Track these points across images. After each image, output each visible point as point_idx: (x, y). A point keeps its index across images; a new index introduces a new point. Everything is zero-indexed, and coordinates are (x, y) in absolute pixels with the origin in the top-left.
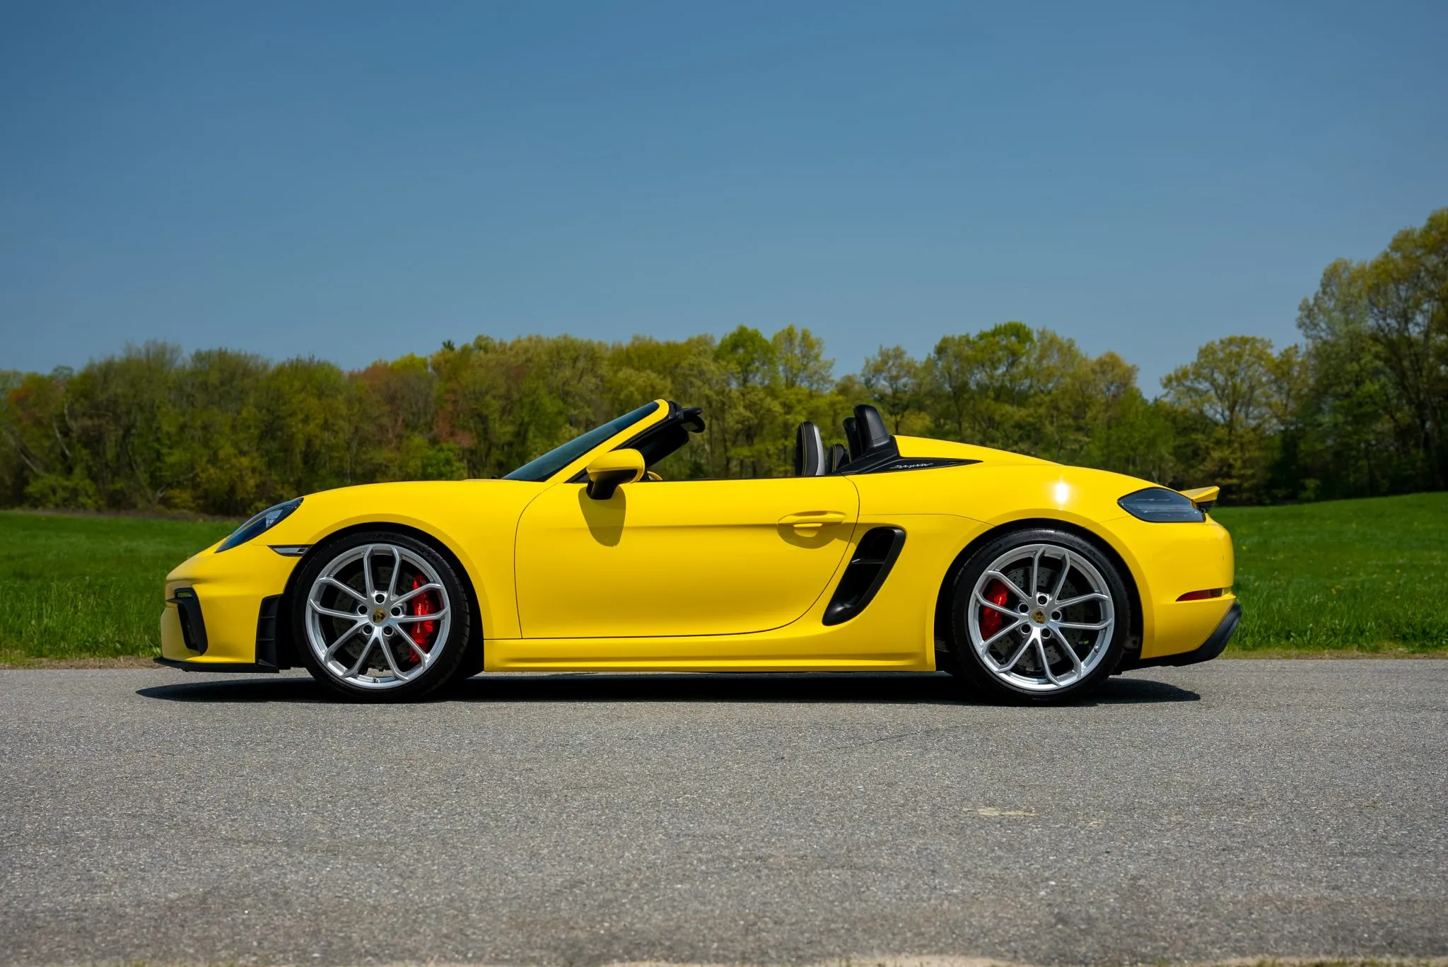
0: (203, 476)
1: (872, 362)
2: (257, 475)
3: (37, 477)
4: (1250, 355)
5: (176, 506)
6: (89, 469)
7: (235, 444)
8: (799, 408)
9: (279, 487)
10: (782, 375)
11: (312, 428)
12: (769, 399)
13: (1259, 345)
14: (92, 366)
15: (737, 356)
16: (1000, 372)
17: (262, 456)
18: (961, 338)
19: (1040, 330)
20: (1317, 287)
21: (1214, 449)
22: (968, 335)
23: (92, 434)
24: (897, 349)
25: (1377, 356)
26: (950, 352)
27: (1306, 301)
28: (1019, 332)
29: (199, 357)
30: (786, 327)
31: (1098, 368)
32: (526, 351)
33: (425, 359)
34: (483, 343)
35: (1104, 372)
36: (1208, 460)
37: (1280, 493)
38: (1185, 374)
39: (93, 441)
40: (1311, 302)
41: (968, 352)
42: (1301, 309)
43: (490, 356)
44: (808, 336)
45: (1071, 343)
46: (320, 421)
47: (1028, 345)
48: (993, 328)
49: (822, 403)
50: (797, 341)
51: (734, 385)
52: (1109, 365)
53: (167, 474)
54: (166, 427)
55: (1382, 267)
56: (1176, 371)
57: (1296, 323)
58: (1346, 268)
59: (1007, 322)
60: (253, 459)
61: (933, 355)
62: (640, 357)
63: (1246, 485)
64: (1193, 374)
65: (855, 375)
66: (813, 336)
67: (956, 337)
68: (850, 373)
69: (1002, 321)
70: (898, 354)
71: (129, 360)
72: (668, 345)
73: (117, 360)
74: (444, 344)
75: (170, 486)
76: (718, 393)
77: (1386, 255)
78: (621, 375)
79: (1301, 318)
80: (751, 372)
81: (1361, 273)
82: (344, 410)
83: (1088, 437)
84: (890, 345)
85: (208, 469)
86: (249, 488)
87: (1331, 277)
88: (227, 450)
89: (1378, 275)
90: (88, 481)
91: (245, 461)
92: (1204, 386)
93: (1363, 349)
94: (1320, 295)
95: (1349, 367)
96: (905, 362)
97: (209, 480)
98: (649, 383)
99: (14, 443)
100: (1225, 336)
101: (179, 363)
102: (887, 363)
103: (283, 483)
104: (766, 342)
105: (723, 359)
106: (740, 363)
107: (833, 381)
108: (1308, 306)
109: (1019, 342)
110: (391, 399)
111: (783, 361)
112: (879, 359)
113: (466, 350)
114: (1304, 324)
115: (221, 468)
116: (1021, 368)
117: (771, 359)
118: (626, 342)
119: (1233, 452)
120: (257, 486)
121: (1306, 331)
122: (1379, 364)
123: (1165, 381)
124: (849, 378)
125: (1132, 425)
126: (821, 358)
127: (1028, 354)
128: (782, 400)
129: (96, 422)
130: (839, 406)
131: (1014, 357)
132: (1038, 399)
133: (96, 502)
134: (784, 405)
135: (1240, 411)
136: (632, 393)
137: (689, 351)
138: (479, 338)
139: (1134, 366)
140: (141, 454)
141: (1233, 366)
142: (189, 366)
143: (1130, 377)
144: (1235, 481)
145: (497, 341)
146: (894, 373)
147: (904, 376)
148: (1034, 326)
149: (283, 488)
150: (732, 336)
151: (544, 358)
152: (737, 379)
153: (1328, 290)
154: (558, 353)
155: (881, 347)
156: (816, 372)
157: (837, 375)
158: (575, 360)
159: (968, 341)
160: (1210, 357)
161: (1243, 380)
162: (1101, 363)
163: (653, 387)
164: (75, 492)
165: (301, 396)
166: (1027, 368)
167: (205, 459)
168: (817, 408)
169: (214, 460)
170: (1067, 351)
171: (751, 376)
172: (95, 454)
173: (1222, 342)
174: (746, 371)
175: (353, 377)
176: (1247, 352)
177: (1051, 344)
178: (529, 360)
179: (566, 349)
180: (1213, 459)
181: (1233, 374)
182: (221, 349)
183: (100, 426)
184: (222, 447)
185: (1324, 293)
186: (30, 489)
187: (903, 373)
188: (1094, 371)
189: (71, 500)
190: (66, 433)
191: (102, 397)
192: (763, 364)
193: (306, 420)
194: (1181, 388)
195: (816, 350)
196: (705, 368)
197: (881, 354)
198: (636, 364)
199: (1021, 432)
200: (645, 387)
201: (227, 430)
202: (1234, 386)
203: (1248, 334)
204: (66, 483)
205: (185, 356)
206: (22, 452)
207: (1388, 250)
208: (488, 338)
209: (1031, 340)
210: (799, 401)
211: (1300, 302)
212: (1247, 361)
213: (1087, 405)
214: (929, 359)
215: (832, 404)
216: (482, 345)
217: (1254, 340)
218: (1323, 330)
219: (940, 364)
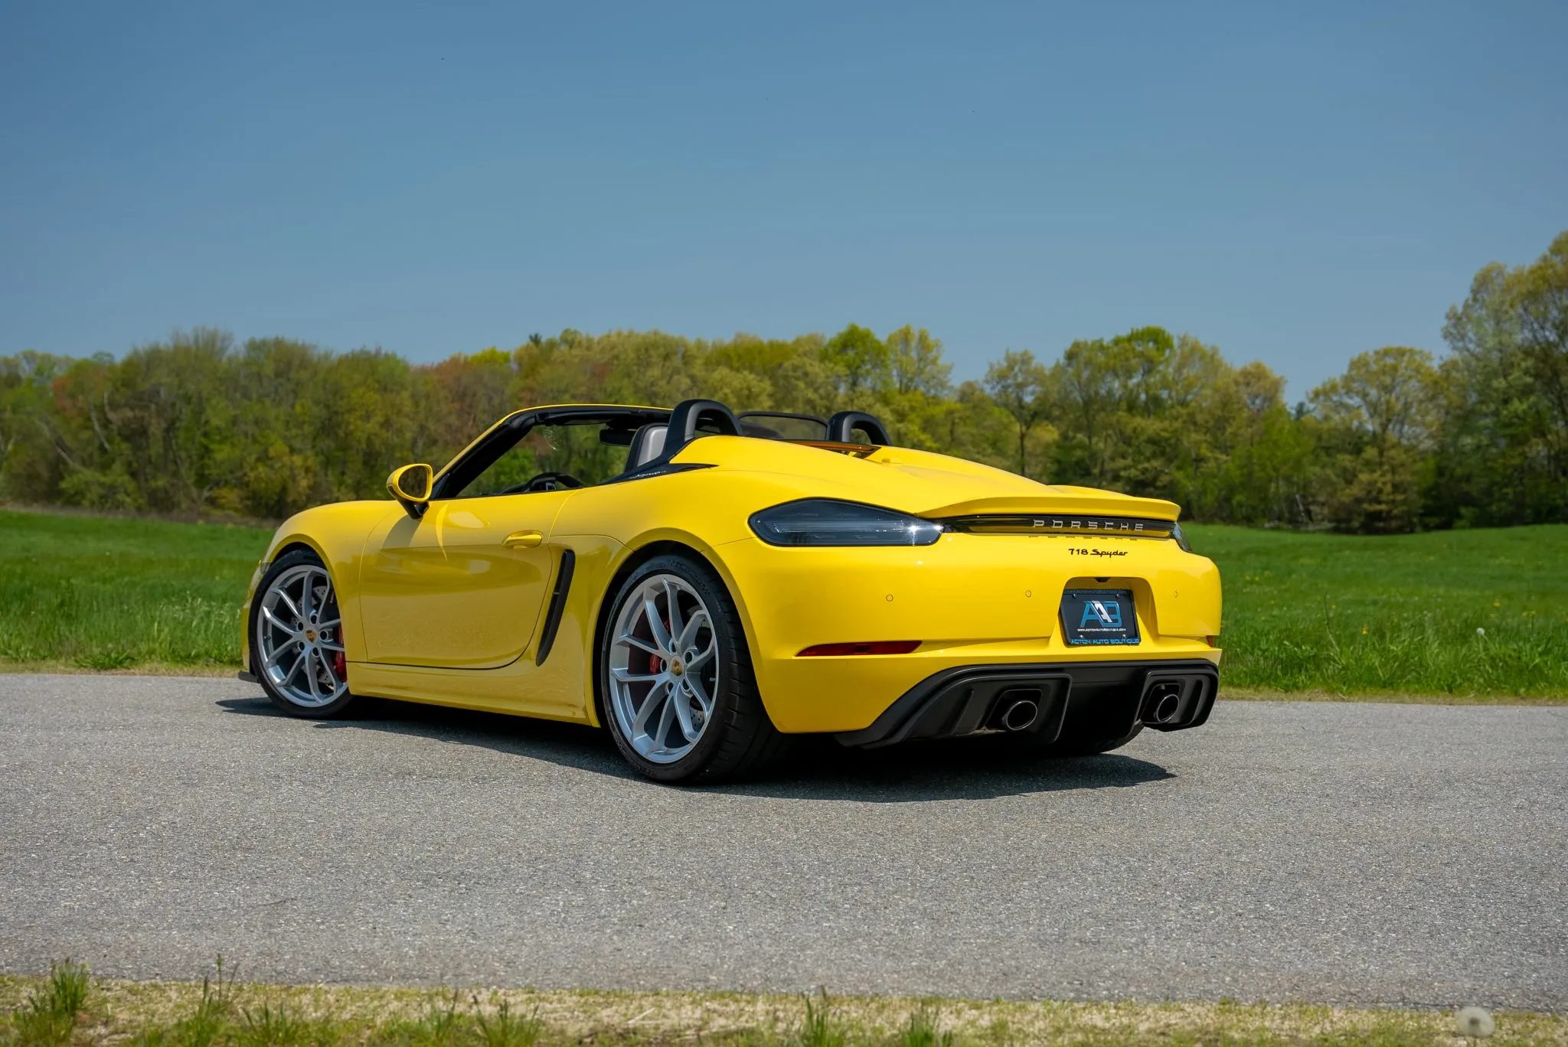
0: (252, 475)
1: (996, 367)
2: (310, 475)
3: (72, 472)
4: (1406, 368)
5: (222, 507)
6: (130, 464)
7: (286, 440)
8: (913, 416)
9: (335, 489)
10: (895, 379)
11: (372, 426)
12: (878, 406)
13: (1418, 358)
14: (136, 353)
15: (846, 358)
16: (1135, 381)
17: (317, 455)
18: (1093, 343)
19: (1181, 336)
20: (1465, 294)
21: (1361, 471)
22: (1101, 340)
23: (133, 426)
24: (1025, 353)
25: (1526, 372)
26: (1082, 360)
27: (1453, 308)
28: (1157, 338)
29: (253, 346)
30: (902, 326)
31: (1241, 379)
32: (613, 347)
33: (508, 354)
34: (570, 338)
35: (1248, 384)
36: (1355, 483)
37: (1432, 521)
38: (1334, 388)
39: (136, 434)
40: (1460, 310)
41: (1101, 358)
42: (1447, 317)
43: (574, 352)
44: (926, 338)
45: (1215, 351)
46: (380, 419)
47: (1167, 352)
48: (1129, 332)
49: (938, 411)
50: (914, 343)
51: (843, 390)
52: (1254, 376)
53: (214, 472)
54: (215, 422)
55: (1540, 272)
56: (1324, 385)
57: (1441, 333)
58: (1500, 273)
59: (1145, 326)
60: (306, 459)
61: (1062, 361)
62: (740, 357)
63: (1395, 512)
64: (1343, 387)
65: (977, 382)
66: (932, 338)
67: (1090, 343)
68: (971, 379)
69: (1140, 325)
70: (1026, 359)
71: (176, 348)
72: (772, 345)
73: (162, 346)
74: (531, 337)
75: (217, 484)
76: (822, 398)
77: (1545, 259)
78: (716, 375)
79: (1447, 328)
80: (862, 375)
81: (1518, 279)
82: (408, 407)
83: (1228, 455)
84: (1017, 349)
85: (257, 468)
86: (301, 490)
87: (1482, 283)
88: (278, 447)
89: (1534, 281)
90: (126, 478)
91: (298, 460)
92: (1355, 401)
93: (1512, 365)
94: (1470, 302)
95: (1495, 384)
96: (1032, 369)
97: (257, 479)
98: (745, 385)
99: (48, 435)
100: (1381, 345)
101: (230, 351)
102: (1013, 369)
103: (340, 485)
104: (878, 342)
105: (831, 360)
106: (849, 366)
107: (952, 387)
108: (1455, 314)
109: (1158, 349)
110: (461, 396)
111: (897, 365)
112: (1005, 364)
113: (552, 345)
114: (1451, 334)
115: (271, 467)
116: (1158, 377)
117: (883, 361)
118: (727, 339)
119: (1383, 475)
120: (310, 488)
121: (1451, 342)
122: (1529, 380)
123: (1312, 395)
124: (970, 385)
125: (1275, 443)
126: (940, 362)
127: (1167, 361)
128: (892, 407)
129: (138, 413)
130: (957, 415)
131: (1150, 367)
132: (1174, 412)
133: (135, 500)
134: (894, 412)
135: (1393, 429)
136: (726, 395)
137: (795, 351)
138: (567, 331)
139: (1282, 378)
140: (186, 450)
141: (1388, 380)
142: (242, 355)
143: (1277, 390)
144: (1383, 507)
145: (584, 335)
146: (1020, 380)
147: (1032, 383)
148: (1174, 331)
149: (339, 491)
150: (840, 335)
151: (632, 355)
152: (846, 381)
153: (1479, 296)
154: (647, 350)
155: (1007, 350)
156: (933, 377)
157: (957, 380)
158: (666, 357)
159: (1102, 348)
160: (1363, 370)
161: (1397, 398)
162: (1245, 373)
163: (749, 389)
164: (112, 489)
165: (361, 390)
166: (1164, 377)
167: (254, 457)
168: (933, 416)
169: (264, 458)
170: (1210, 361)
171: (861, 379)
172: (137, 448)
173: (1377, 353)
174: (856, 373)
175: (424, 371)
176: (1404, 365)
177: (1193, 352)
178: (617, 357)
179: (655, 345)
180: (1361, 482)
181: (1387, 389)
182: (277, 338)
183: (143, 418)
184: (272, 444)
185: (1475, 300)
186: (63, 485)
187: (1031, 380)
188: (1237, 383)
189: (107, 500)
190: (106, 423)
191: (145, 386)
192: (874, 367)
193: (367, 417)
194: (1328, 403)
195: (934, 353)
196: (809, 369)
197: (1007, 358)
198: (736, 365)
199: (1155, 447)
200: (741, 389)
201: (280, 426)
202: (1388, 402)
203: (1406, 345)
204: (103, 479)
205: (237, 345)
206: (58, 444)
207: (1548, 253)
208: (575, 332)
209: (1171, 347)
210: (913, 409)
211: (1447, 310)
212: (1402, 375)
213: (1227, 420)
214: (1057, 365)
215: (950, 412)
216: (570, 340)
217: (1412, 352)
218: (1471, 341)
219: (1070, 370)
